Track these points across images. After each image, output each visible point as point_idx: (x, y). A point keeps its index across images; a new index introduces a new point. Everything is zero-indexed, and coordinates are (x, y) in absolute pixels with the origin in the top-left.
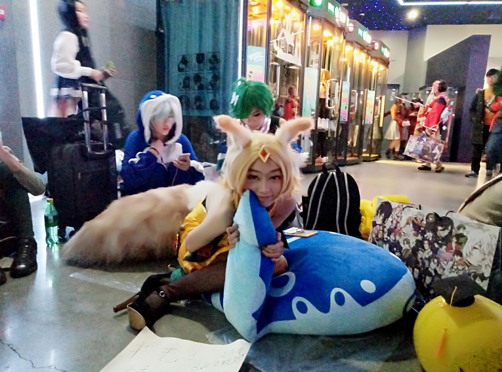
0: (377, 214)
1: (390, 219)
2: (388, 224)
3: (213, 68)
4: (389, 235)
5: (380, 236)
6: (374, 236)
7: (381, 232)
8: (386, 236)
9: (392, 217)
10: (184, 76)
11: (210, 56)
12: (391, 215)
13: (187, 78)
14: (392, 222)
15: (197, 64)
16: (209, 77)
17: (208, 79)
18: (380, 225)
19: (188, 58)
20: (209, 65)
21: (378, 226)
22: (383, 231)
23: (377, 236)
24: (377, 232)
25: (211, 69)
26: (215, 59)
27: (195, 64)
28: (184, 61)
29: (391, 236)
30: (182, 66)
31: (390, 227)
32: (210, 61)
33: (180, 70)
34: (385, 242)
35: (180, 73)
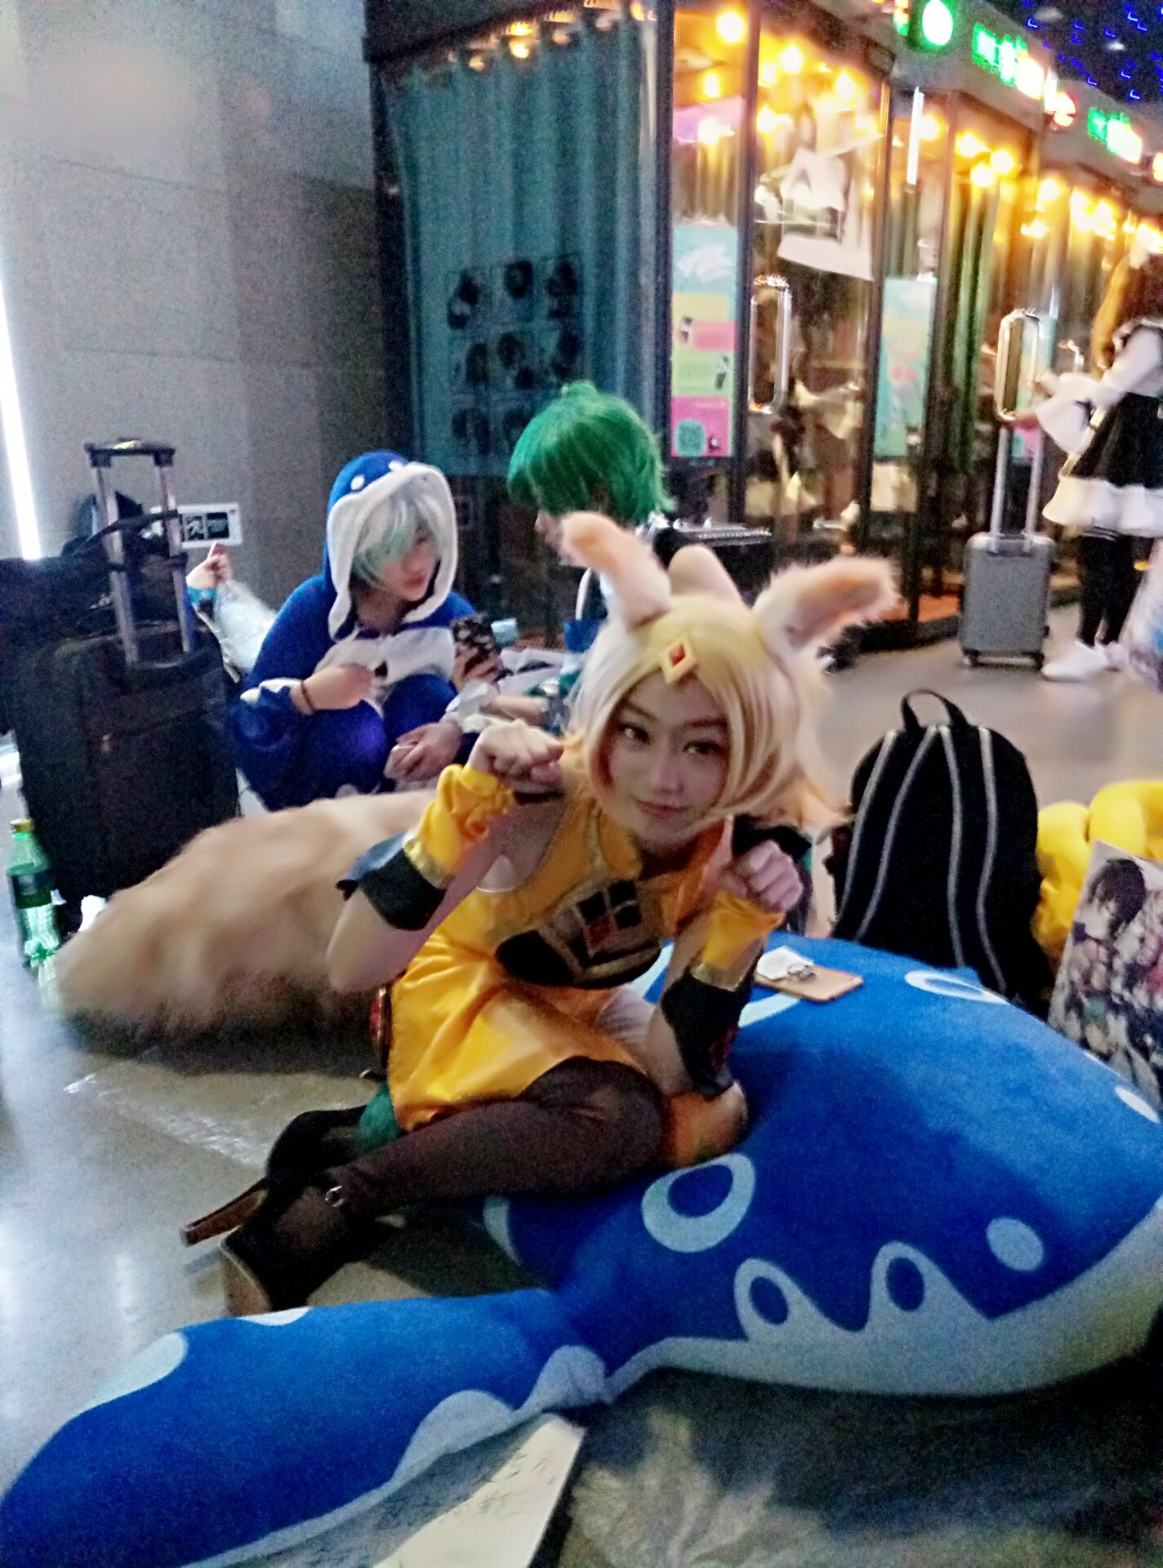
0: (1090, 901)
1: (1136, 928)
2: (1129, 946)
3: (564, 313)
4: (1129, 985)
5: (1097, 982)
6: (1076, 976)
7: (1102, 968)
8: (1117, 986)
9: (1143, 924)
10: (468, 345)
11: (550, 268)
12: (1139, 914)
13: (479, 352)
14: (1142, 940)
15: (509, 301)
16: (550, 342)
17: (546, 349)
18: (1098, 941)
19: (479, 281)
20: (547, 303)
21: (1092, 945)
22: (1110, 966)
23: (1087, 980)
24: (1086, 964)
25: (554, 314)
26: (567, 280)
27: (502, 303)
28: (469, 291)
29: (1135, 990)
30: (462, 308)
31: (1134, 960)
32: (551, 286)
33: (457, 321)
34: (1115, 1009)
35: (459, 333)
